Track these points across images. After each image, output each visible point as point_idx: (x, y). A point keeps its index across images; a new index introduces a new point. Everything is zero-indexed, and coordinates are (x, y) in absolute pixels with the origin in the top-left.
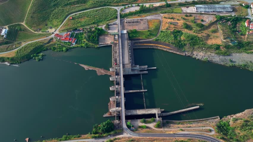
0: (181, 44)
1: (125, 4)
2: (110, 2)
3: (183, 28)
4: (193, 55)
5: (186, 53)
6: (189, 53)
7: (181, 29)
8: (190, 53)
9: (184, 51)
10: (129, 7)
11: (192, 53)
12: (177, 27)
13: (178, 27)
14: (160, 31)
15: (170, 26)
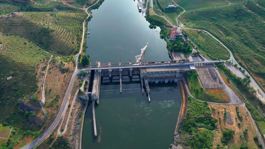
0: (190, 128)
1: (244, 65)
2: (237, 52)
3: (222, 130)
4: (176, 145)
5: (178, 136)
6: (177, 138)
7: (221, 129)
8: (179, 140)
9: (180, 133)
10: (240, 69)
11: (180, 143)
12: (222, 122)
13: (223, 124)
14: (208, 102)
15: (220, 114)
